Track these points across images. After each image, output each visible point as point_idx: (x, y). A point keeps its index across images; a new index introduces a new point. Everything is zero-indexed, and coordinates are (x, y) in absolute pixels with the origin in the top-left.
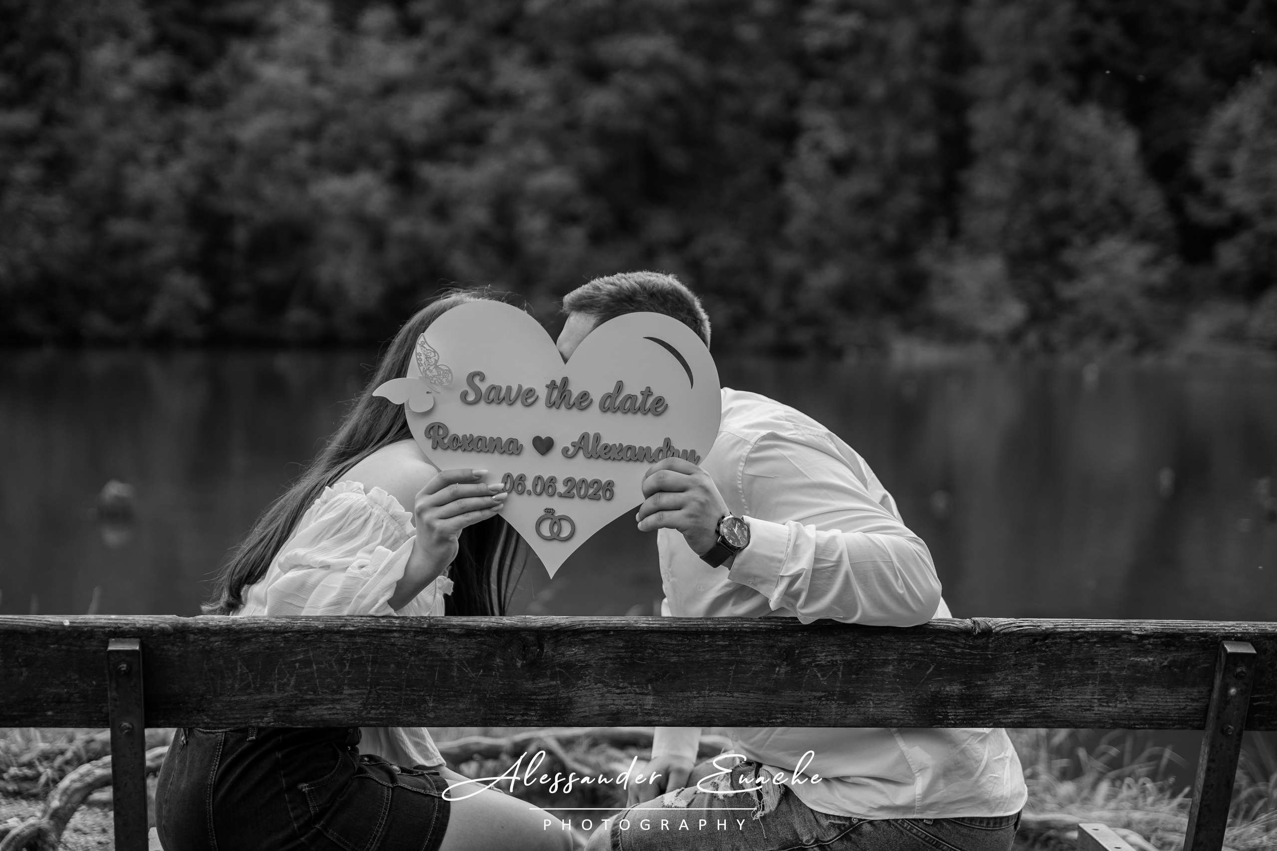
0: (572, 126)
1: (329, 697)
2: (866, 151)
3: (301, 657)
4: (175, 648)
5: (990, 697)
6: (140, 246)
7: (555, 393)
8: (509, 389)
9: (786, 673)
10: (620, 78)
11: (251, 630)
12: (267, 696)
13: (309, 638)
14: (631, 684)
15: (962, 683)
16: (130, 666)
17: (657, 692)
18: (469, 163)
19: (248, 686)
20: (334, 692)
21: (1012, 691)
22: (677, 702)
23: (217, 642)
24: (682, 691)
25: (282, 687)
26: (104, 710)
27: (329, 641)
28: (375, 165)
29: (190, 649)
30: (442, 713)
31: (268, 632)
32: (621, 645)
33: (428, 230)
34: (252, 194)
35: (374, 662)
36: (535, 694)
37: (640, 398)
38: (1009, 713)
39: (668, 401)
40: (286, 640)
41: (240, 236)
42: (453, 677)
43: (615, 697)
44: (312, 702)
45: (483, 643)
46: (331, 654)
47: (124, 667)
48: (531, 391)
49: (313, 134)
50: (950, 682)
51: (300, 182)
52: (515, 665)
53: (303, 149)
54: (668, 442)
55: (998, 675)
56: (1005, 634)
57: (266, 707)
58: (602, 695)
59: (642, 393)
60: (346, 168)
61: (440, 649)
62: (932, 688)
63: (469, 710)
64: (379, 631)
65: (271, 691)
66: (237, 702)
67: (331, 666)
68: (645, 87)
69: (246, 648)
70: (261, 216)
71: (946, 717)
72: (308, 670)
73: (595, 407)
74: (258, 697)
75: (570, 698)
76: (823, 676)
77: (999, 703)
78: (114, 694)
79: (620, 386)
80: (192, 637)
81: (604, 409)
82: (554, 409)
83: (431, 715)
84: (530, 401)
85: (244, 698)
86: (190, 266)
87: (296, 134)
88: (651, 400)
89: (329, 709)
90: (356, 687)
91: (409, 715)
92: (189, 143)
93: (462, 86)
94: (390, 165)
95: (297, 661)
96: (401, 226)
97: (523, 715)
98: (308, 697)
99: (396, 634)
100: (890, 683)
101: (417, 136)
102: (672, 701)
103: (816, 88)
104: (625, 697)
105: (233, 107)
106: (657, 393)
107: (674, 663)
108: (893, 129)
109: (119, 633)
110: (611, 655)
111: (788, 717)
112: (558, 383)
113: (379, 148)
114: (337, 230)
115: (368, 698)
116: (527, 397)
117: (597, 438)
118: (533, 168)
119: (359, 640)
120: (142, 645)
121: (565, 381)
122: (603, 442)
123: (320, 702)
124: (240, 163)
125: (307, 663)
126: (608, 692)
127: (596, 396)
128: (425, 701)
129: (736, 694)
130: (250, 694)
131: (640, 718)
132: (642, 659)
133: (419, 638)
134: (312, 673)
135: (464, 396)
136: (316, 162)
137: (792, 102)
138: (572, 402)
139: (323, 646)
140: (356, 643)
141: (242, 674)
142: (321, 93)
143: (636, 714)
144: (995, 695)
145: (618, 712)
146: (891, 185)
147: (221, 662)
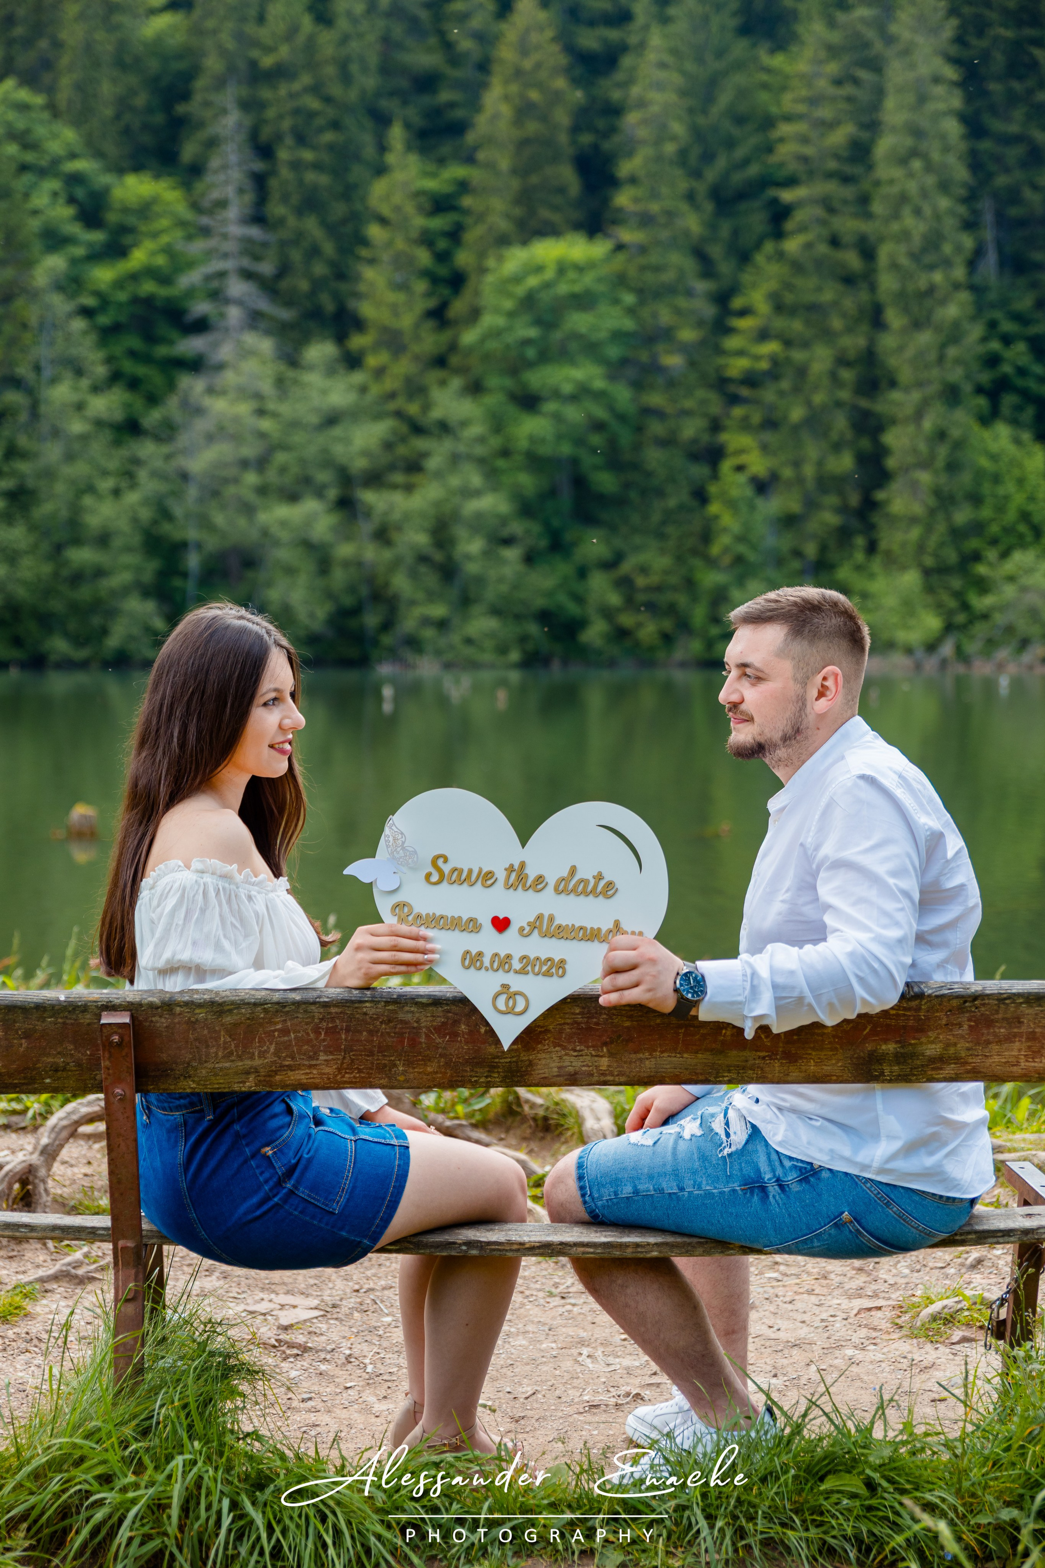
0: (505, 453)
1: (307, 1063)
2: (787, 473)
3: (279, 1026)
4: (163, 1020)
5: (923, 1055)
6: (99, 573)
7: (513, 876)
8: (470, 871)
9: (732, 1035)
10: (550, 406)
11: (233, 1003)
12: (248, 1063)
13: (287, 1009)
14: (588, 1047)
15: (897, 1042)
16: (121, 1037)
17: (611, 1055)
18: (409, 488)
19: (231, 1053)
20: (311, 1058)
21: (945, 1049)
22: (630, 1063)
23: (201, 1014)
24: (635, 1053)
25: (262, 1055)
26: (98, 1077)
27: (306, 1011)
28: (319, 493)
29: (176, 1021)
30: (412, 1076)
31: (249, 1004)
32: (577, 1011)
33: (371, 553)
34: (205, 522)
35: (348, 1030)
36: (498, 1057)
37: (592, 882)
38: (941, 1069)
39: (618, 885)
40: (266, 1011)
41: (193, 561)
42: (421, 1043)
43: (572, 1059)
44: (290, 1068)
45: (449, 1011)
46: (307, 1024)
47: (116, 1038)
48: (490, 875)
49: (261, 463)
50: (886, 1041)
51: (248, 510)
52: (479, 1032)
53: (251, 478)
54: (617, 924)
55: (930, 1034)
56: (937, 996)
57: (248, 1073)
58: (561, 1057)
59: (594, 877)
60: (293, 497)
61: (409, 1017)
62: (869, 1047)
63: (437, 1073)
64: (352, 1002)
65: (252, 1058)
66: (221, 1069)
67: (308, 1034)
68: (574, 414)
69: (229, 1019)
70: (212, 543)
71: (882, 1073)
72: (286, 1038)
73: (550, 889)
74: (240, 1064)
75: (530, 1061)
76: (766, 1037)
77: (932, 1060)
78: (107, 1063)
79: (573, 871)
80: (178, 1009)
81: (558, 891)
82: (511, 890)
83: (401, 1078)
84: (489, 882)
85: (227, 1065)
86: (146, 592)
87: (244, 464)
88: (602, 884)
89: (307, 1074)
90: (331, 1053)
91: (381, 1079)
92: (142, 475)
93: (399, 414)
94: (333, 493)
95: (276, 1030)
96: (345, 550)
97: (487, 1077)
98: (287, 1063)
99: (368, 1005)
100: (830, 1043)
101: (360, 464)
102: (625, 1062)
103: (738, 412)
104: (581, 1059)
105: (183, 440)
106: (608, 878)
107: (627, 1028)
108: (812, 450)
109: (110, 1007)
110: (569, 1021)
111: (734, 1076)
112: (516, 867)
113: (323, 476)
114: (284, 554)
115: (342, 1063)
116: (487, 878)
117: (551, 918)
118: (468, 493)
119: (333, 1010)
120: (133, 1017)
121: (523, 865)
122: (557, 922)
123: (298, 1067)
124: (192, 492)
125: (285, 1032)
126: (566, 1055)
127: (551, 880)
128: (395, 1065)
129: (685, 1055)
130: (233, 1061)
131: (595, 1079)
132: (597, 1024)
133: (390, 1007)
134: (290, 1041)
135: (428, 876)
136: (262, 491)
137: (716, 426)
138: (528, 885)
139: (300, 1016)
140: (330, 1013)
141: (225, 1043)
142: (266, 425)
143: (592, 1075)
144: (928, 1053)
145: (576, 1073)
146: (811, 505)
147: (206, 1032)
